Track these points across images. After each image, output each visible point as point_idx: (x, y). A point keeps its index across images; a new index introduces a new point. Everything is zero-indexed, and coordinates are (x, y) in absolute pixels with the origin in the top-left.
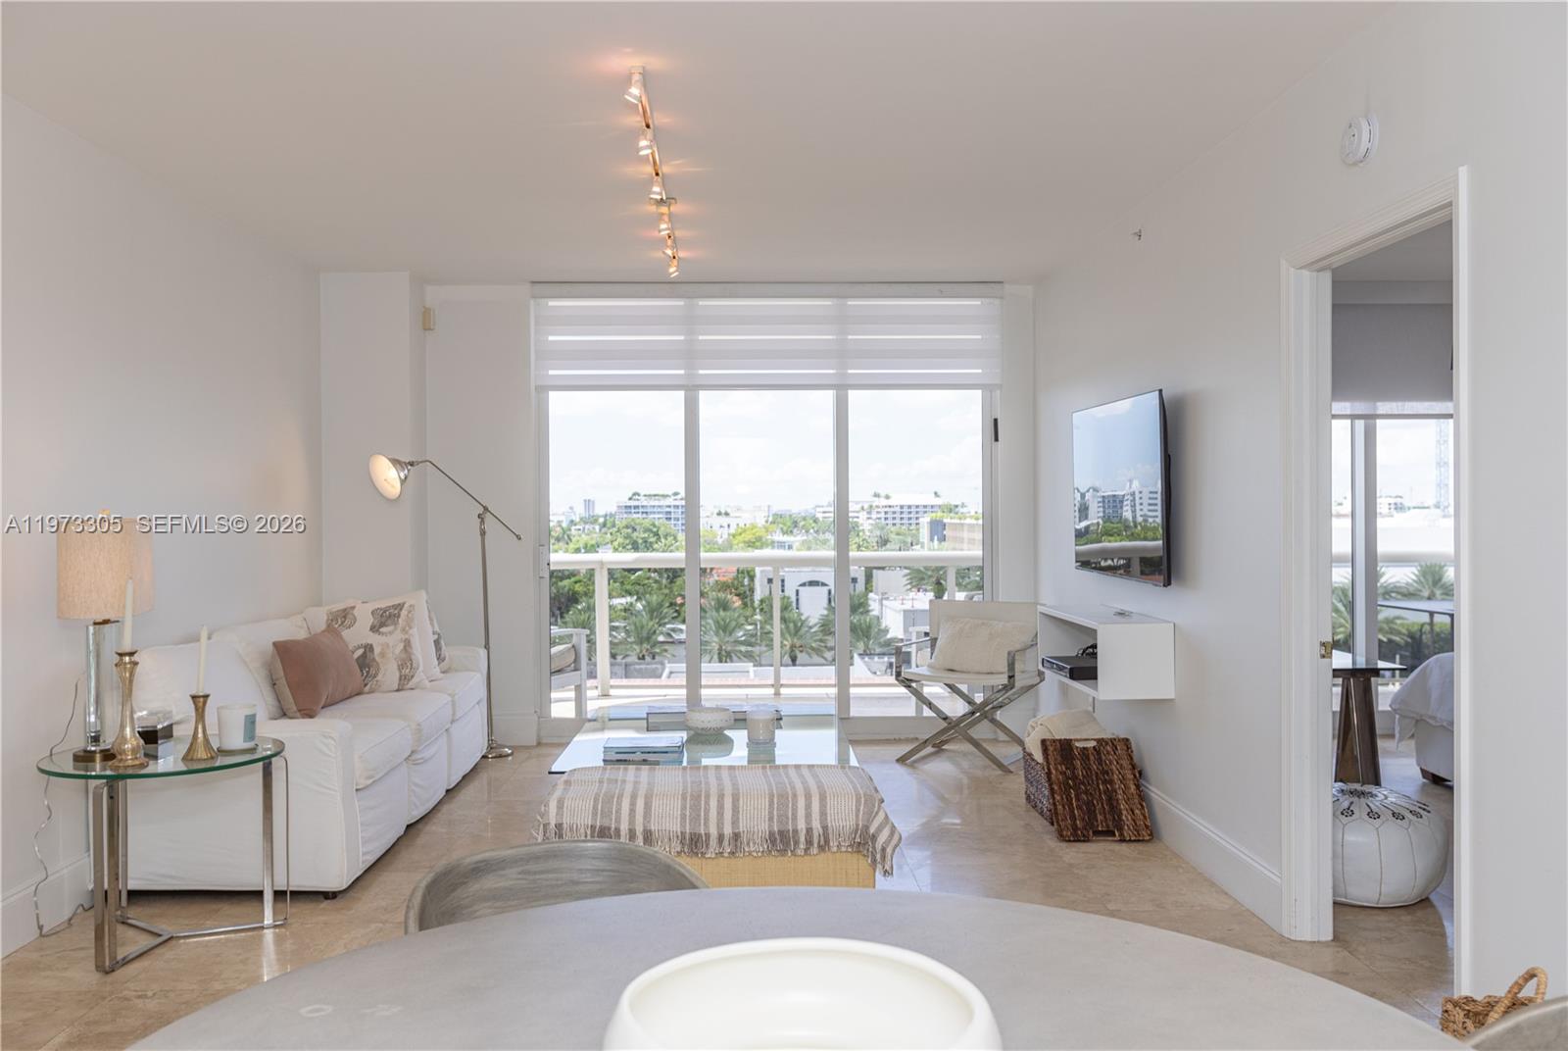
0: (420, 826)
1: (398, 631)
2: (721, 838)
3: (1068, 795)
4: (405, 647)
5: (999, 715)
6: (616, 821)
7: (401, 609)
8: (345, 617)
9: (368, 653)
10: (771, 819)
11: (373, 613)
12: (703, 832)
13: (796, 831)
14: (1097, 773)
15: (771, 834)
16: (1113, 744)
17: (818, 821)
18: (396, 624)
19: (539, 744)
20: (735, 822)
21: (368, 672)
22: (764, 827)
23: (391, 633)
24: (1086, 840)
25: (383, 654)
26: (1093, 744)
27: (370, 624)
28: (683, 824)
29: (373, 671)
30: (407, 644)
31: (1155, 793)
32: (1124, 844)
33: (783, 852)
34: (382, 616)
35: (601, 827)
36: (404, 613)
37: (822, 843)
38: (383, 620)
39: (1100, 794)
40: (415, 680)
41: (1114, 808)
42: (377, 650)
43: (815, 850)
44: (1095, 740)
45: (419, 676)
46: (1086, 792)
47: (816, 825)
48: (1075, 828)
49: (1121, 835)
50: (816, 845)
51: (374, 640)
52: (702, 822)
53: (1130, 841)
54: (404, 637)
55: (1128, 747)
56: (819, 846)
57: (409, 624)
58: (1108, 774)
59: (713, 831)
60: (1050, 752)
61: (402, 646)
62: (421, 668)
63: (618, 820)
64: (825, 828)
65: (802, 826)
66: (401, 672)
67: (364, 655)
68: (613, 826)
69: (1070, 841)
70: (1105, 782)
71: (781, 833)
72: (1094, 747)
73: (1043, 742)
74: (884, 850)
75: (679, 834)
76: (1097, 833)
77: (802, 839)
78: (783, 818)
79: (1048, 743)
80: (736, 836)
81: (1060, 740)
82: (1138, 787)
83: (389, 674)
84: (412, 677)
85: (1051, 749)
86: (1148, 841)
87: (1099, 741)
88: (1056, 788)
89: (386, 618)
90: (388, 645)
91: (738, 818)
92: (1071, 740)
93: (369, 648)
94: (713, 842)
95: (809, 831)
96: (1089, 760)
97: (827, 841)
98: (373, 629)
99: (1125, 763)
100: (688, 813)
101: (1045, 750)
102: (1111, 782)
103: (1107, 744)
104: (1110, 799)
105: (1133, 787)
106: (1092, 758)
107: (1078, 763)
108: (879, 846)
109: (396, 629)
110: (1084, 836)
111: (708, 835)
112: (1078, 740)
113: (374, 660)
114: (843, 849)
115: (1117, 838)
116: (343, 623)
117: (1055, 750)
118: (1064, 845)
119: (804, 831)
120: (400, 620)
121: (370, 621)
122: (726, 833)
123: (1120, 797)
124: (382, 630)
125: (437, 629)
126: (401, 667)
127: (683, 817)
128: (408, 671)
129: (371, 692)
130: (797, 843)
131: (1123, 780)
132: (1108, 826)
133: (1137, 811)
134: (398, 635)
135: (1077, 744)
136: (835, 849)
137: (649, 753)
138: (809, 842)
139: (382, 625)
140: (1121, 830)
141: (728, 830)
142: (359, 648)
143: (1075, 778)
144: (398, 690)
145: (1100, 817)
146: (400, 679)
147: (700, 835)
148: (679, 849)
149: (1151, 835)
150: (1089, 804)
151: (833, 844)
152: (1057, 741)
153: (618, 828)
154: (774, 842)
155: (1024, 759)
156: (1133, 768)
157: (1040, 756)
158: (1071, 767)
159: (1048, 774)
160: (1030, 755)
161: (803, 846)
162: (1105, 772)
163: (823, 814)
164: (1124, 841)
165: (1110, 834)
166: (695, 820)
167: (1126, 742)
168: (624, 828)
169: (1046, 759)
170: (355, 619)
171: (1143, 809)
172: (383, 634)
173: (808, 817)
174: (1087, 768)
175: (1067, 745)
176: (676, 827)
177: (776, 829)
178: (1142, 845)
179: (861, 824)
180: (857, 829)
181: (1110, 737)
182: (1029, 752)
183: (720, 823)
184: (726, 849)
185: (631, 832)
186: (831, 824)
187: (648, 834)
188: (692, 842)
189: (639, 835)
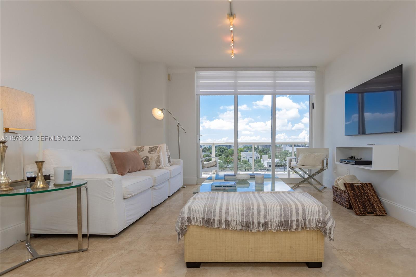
0: (157, 208)
2: (259, 224)
3: (356, 200)
4: (158, 157)
5: (314, 177)
6: (213, 216)
7: (157, 147)
8: (141, 149)
9: (147, 159)
10: (281, 215)
11: (149, 148)
12: (251, 221)
13: (292, 221)
14: (363, 194)
15: (281, 222)
16: (366, 184)
17: (302, 216)
18: (155, 151)
19: (197, 184)
20: (265, 217)
21: (147, 164)
22: (277, 219)
23: (154, 153)
24: (365, 215)
25: (151, 159)
26: (360, 184)
27: (148, 151)
28: (242, 218)
29: (148, 164)
30: (159, 157)
31: (383, 200)
32: (378, 216)
33: (285, 230)
34: (152, 149)
35: (207, 218)
36: (158, 148)
37: (303, 226)
39: (366, 200)
40: (160, 166)
41: (372, 205)
42: (149, 158)
44: (360, 183)
45: (162, 165)
46: (361, 199)
47: (301, 218)
48: (361, 211)
49: (376, 213)
50: (300, 227)
51: (149, 155)
52: (251, 216)
53: (380, 215)
54: (158, 155)
55: (372, 186)
56: (302, 228)
57: (159, 151)
58: (367, 194)
59: (256, 221)
60: (347, 187)
62: (163, 163)
63: (214, 216)
64: (304, 220)
65: (294, 218)
66: (156, 164)
67: (146, 159)
68: (212, 218)
69: (359, 215)
70: (367, 196)
71: (286, 222)
72: (361, 185)
73: (345, 184)
74: (330, 230)
75: (241, 222)
76: (368, 213)
77: (294, 225)
78: (286, 215)
79: (346, 184)
80: (266, 223)
81: (350, 183)
82: (378, 198)
83: (153, 164)
84: (160, 165)
85: (347, 186)
86: (385, 216)
87: (362, 184)
88: (352, 198)
89: (152, 150)
90: (153, 157)
91: (267, 215)
92: (353, 183)
93: (147, 157)
94: (256, 225)
95: (298, 221)
96: (360, 189)
97: (305, 225)
98: (149, 152)
99: (372, 190)
100: (245, 213)
101: (345, 186)
102: (369, 196)
103: (364, 185)
104: (370, 202)
105: (376, 198)
106: (361, 189)
107: (357, 190)
108: (328, 228)
110: (364, 213)
111: (253, 223)
112: (355, 183)
113: (148, 160)
114: (312, 229)
116: (140, 150)
117: (349, 186)
118: (358, 216)
119: (295, 221)
120: (157, 150)
121: (148, 150)
122: (261, 221)
123: (373, 201)
124: (152, 152)
125: (169, 154)
126: (156, 163)
127: (243, 214)
128: (158, 164)
129: (148, 169)
130: (292, 226)
131: (372, 195)
132: (371, 210)
133: (380, 206)
134: (156, 154)
135: (355, 184)
136: (308, 229)
137: (226, 187)
138: (297, 226)
139: (152, 151)
140: (376, 212)
141: (262, 220)
142: (144, 157)
143: (357, 195)
144: (155, 169)
145: (368, 208)
146: (156, 166)
147: (250, 222)
148: (241, 228)
149: (386, 213)
150: (363, 203)
151: (308, 226)
152: (348, 184)
153: (214, 220)
154: (282, 226)
155: (333, 188)
156: (375, 192)
157: (343, 188)
158: (355, 191)
159: (348, 193)
160: (336, 188)
161: (295, 228)
162: (366, 193)
163: (304, 213)
164: (377, 215)
165: (372, 213)
166: (248, 215)
167: (370, 184)
168: (217, 219)
169: (347, 189)
170: (144, 149)
171: (381, 205)
172: (152, 153)
173: (297, 215)
174: (360, 192)
175: (352, 185)
176: (239, 219)
177: (283, 220)
178: (384, 217)
179: (321, 218)
180: (320, 221)
181: (364, 182)
182: (336, 187)
183: (259, 217)
184: (261, 228)
185: (220, 221)
186: (307, 218)
187: (227, 222)
188: (246, 225)
189: (223, 222)
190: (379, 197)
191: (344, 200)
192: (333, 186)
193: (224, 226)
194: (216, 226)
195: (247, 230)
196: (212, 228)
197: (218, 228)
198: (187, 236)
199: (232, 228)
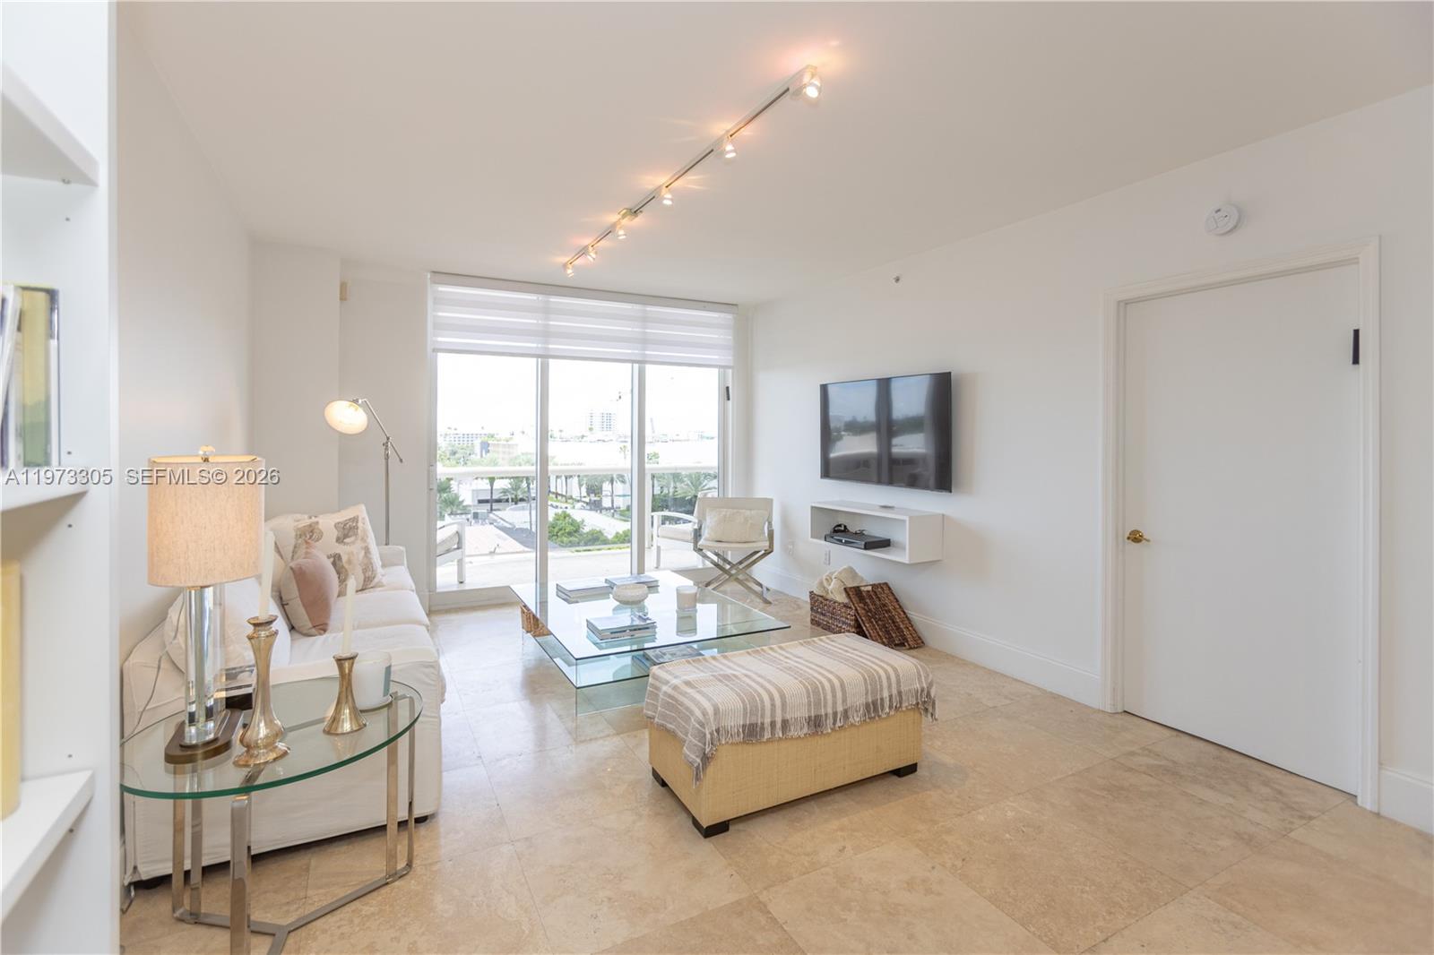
1: (359, 541)
2: (835, 714)
3: (872, 622)
4: (365, 554)
6: (761, 718)
7: (357, 522)
8: (311, 533)
9: (338, 562)
10: (867, 694)
11: (335, 526)
12: (823, 714)
13: (882, 699)
14: (880, 606)
15: (867, 705)
16: (881, 587)
17: (896, 688)
18: (356, 534)
20: (844, 701)
21: (338, 578)
22: (862, 700)
23: (353, 543)
25: (349, 562)
26: (870, 588)
27: (335, 537)
28: (809, 711)
29: (342, 577)
31: (912, 614)
32: (912, 651)
33: (873, 718)
34: (344, 528)
35: (750, 724)
36: (359, 525)
37: (898, 704)
38: (346, 532)
39: (887, 619)
40: (376, 580)
41: (898, 628)
42: (344, 558)
43: (892, 713)
44: (871, 585)
45: (378, 575)
46: (880, 619)
47: (894, 692)
49: (908, 644)
50: (894, 708)
51: (340, 549)
52: (822, 704)
53: (914, 648)
54: (364, 545)
55: (890, 589)
58: (886, 607)
59: (830, 711)
60: (852, 596)
61: (363, 553)
62: (377, 568)
63: (763, 716)
64: (900, 693)
65: (886, 694)
66: (365, 575)
67: (333, 563)
68: (759, 722)
70: (887, 612)
71: (874, 703)
72: (872, 590)
73: (845, 589)
75: (806, 718)
77: (886, 705)
78: (874, 692)
79: (848, 590)
80: (846, 712)
81: (855, 587)
82: (904, 613)
83: (355, 578)
84: (373, 578)
85: (851, 593)
86: (922, 647)
87: (873, 586)
88: (864, 620)
89: (347, 531)
90: (352, 553)
91: (846, 697)
92: (858, 587)
93: (338, 557)
94: (830, 721)
95: (891, 696)
97: (901, 703)
98: (339, 540)
99: (891, 598)
100: (812, 700)
101: (848, 595)
102: (889, 611)
103: (878, 586)
104: (894, 622)
105: (902, 613)
106: (874, 597)
107: (868, 601)
109: (356, 539)
111: (826, 715)
112: (862, 586)
113: (343, 567)
114: (910, 707)
115: (908, 647)
116: (311, 536)
117: (855, 593)
119: (888, 699)
120: (359, 531)
121: (335, 533)
122: (838, 710)
123: (898, 620)
124: (347, 540)
126: (365, 571)
127: (809, 705)
128: (369, 572)
130: (883, 709)
131: (895, 609)
132: (900, 639)
133: (909, 628)
134: (359, 544)
135: (863, 588)
136: (904, 709)
138: (890, 707)
139: (346, 536)
140: (907, 642)
141: (840, 709)
143: (870, 610)
144: (362, 591)
145: (894, 635)
146: (365, 581)
147: (821, 716)
148: (807, 731)
149: (923, 642)
150: (884, 628)
151: (905, 704)
152: (851, 588)
153: (763, 724)
154: (869, 712)
155: (812, 598)
156: (897, 601)
157: (841, 598)
158: (865, 604)
159: (856, 610)
160: (822, 597)
161: (887, 710)
162: (884, 605)
163: (898, 682)
164: (911, 648)
165: (902, 645)
166: (818, 704)
167: (886, 584)
169: (852, 601)
170: (321, 534)
171: (912, 626)
172: (345, 544)
173: (890, 686)
174: (874, 604)
175: (857, 590)
176: (803, 713)
177: (870, 700)
178: (921, 650)
179: (925, 686)
180: (922, 691)
181: (876, 582)
182: (821, 594)
183: (834, 703)
184: (838, 724)
185: (773, 724)
186: (903, 689)
187: (785, 723)
188: (816, 723)
189: (779, 725)
190: (906, 611)
191: (844, 623)
192: (811, 593)
193: (778, 733)
194: (767, 735)
195: (816, 734)
197: (770, 741)
198: (711, 769)
199: (793, 733)
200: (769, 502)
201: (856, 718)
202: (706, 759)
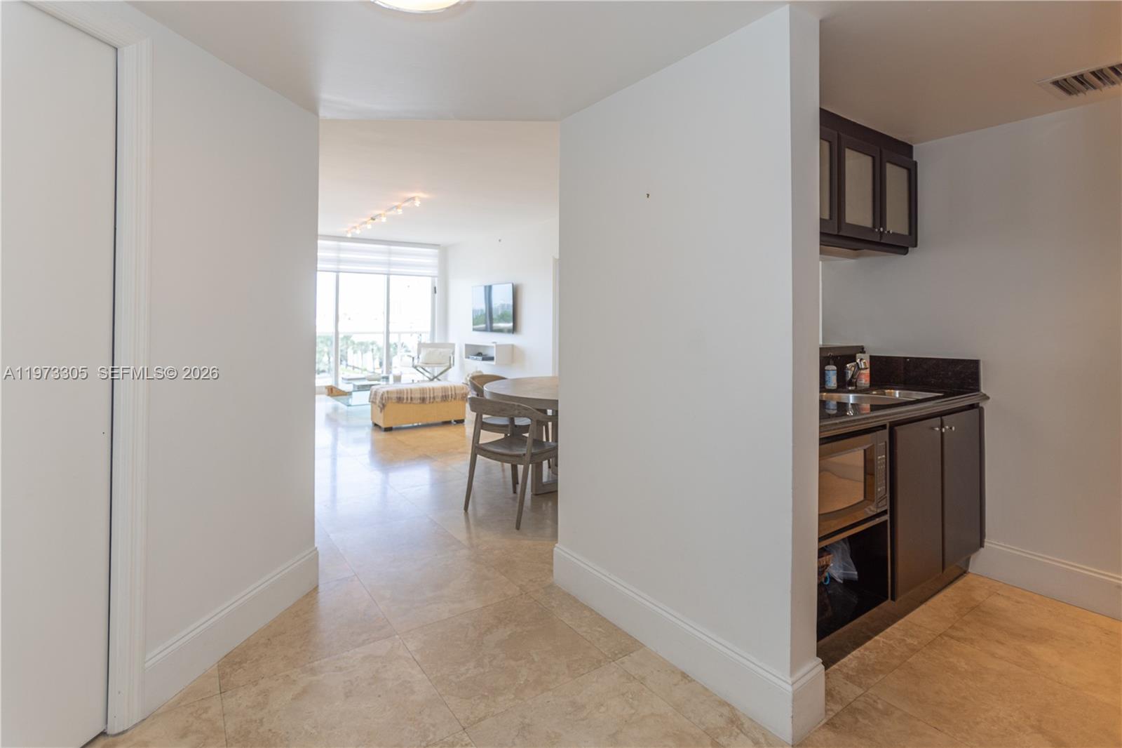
2: (430, 398)
15: (443, 396)
20: (434, 393)
22: (441, 395)
28: (420, 395)
43: (453, 400)
47: (453, 393)
59: (428, 396)
65: (450, 393)
71: (445, 396)
75: (419, 397)
78: (445, 392)
80: (434, 398)
94: (428, 399)
114: (460, 399)
127: (422, 393)
130: (449, 398)
136: (457, 399)
141: (432, 396)
147: (425, 397)
148: (420, 402)
151: (457, 397)
154: (443, 398)
163: (455, 390)
168: (405, 397)
180: (464, 392)
183: (430, 394)
184: (432, 400)
185: (407, 398)
186: (457, 392)
187: (411, 398)
188: (423, 400)
189: (409, 398)
193: (409, 401)
194: (405, 401)
195: (423, 403)
196: (402, 403)
197: (406, 403)
198: (386, 409)
199: (414, 402)
200: (453, 345)
201: (439, 400)
202: (384, 406)
